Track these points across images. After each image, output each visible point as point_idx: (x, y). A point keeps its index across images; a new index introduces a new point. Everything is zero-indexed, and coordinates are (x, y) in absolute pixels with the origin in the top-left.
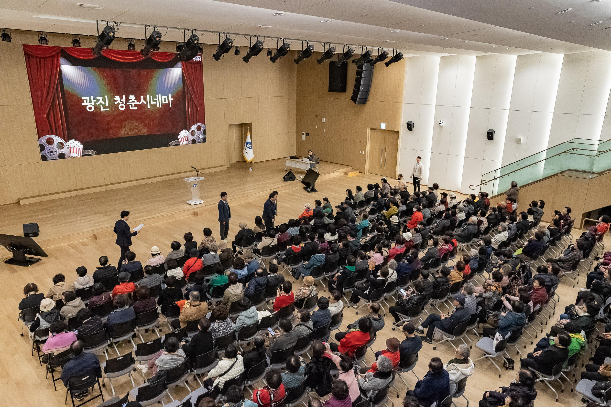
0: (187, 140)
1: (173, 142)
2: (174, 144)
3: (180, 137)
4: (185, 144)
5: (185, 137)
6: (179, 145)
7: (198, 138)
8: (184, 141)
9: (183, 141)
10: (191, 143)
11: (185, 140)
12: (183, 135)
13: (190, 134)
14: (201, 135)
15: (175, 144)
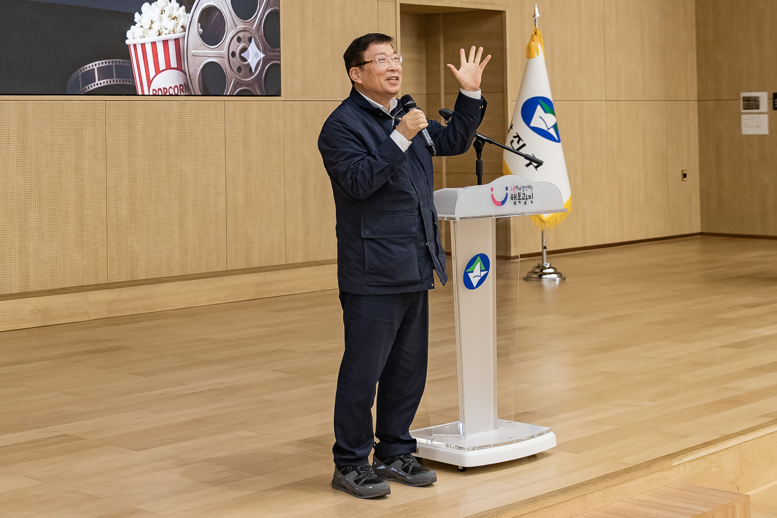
0: (179, 68)
1: (95, 66)
2: (99, 83)
3: (139, 41)
4: (165, 93)
5: (165, 43)
6: (131, 91)
7: (236, 61)
8: (158, 71)
9: (152, 73)
10: (196, 87)
11: (168, 67)
12: (156, 27)
13: (195, 29)
14: (253, 48)
15: (104, 83)
